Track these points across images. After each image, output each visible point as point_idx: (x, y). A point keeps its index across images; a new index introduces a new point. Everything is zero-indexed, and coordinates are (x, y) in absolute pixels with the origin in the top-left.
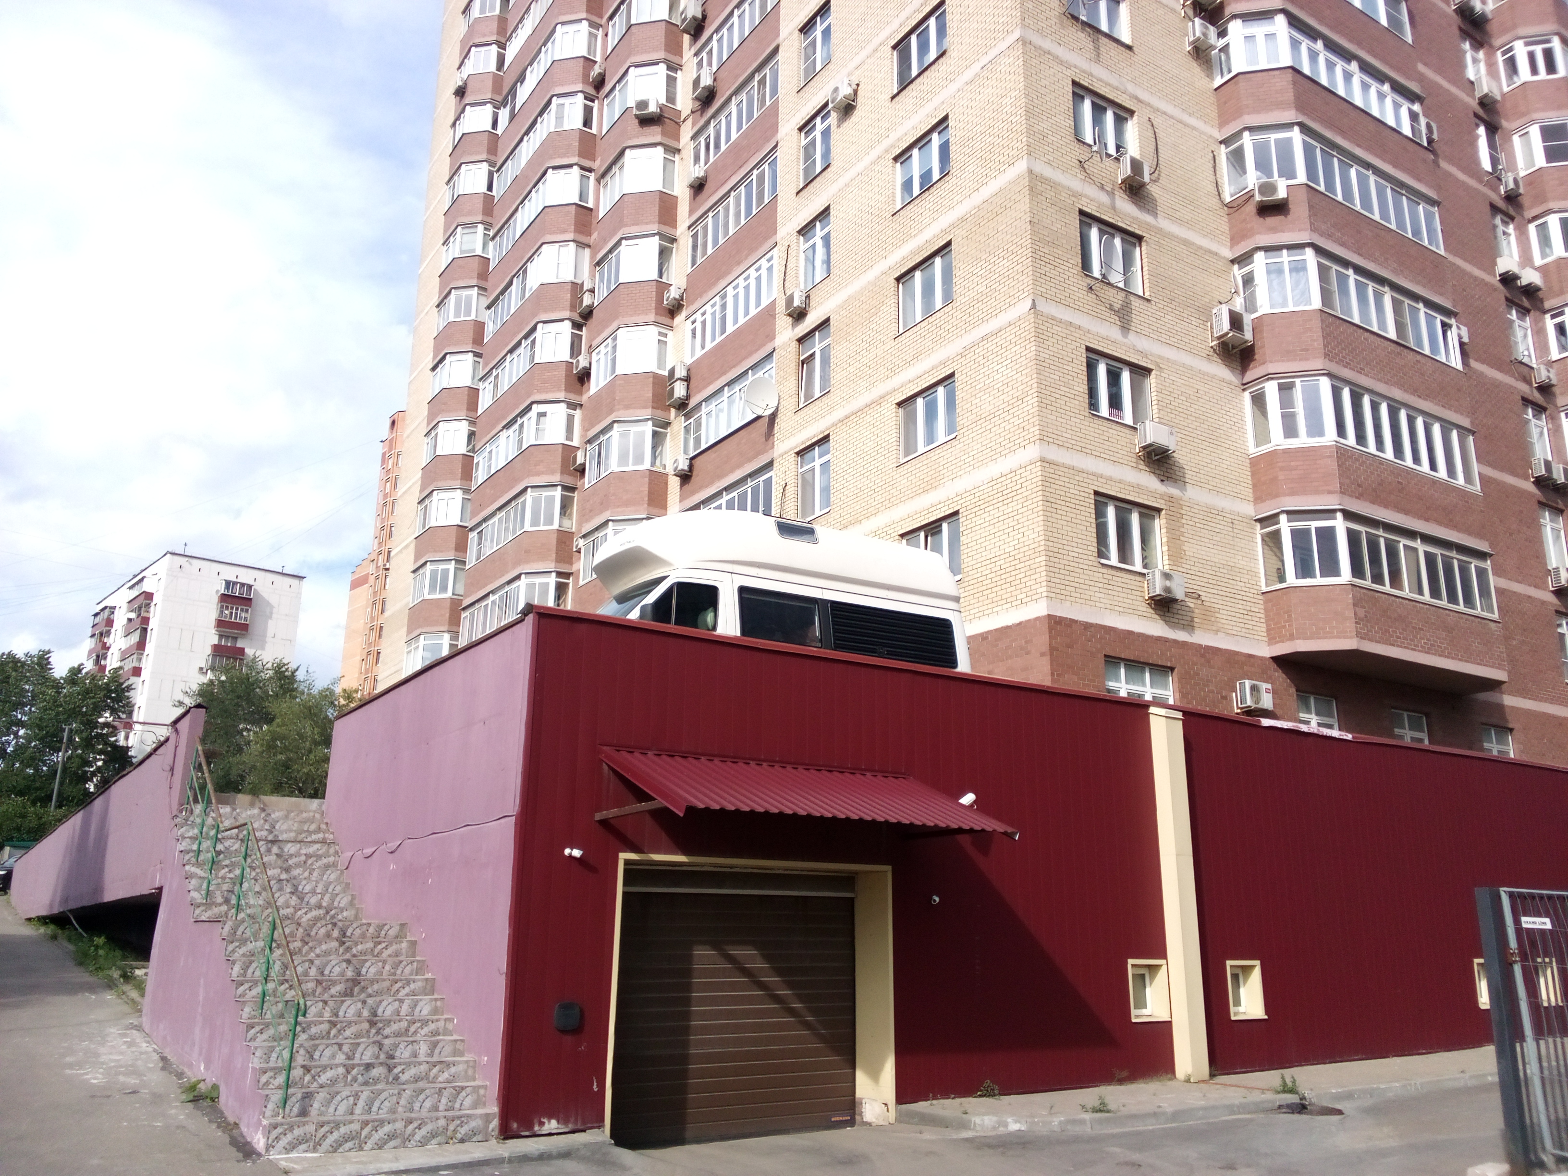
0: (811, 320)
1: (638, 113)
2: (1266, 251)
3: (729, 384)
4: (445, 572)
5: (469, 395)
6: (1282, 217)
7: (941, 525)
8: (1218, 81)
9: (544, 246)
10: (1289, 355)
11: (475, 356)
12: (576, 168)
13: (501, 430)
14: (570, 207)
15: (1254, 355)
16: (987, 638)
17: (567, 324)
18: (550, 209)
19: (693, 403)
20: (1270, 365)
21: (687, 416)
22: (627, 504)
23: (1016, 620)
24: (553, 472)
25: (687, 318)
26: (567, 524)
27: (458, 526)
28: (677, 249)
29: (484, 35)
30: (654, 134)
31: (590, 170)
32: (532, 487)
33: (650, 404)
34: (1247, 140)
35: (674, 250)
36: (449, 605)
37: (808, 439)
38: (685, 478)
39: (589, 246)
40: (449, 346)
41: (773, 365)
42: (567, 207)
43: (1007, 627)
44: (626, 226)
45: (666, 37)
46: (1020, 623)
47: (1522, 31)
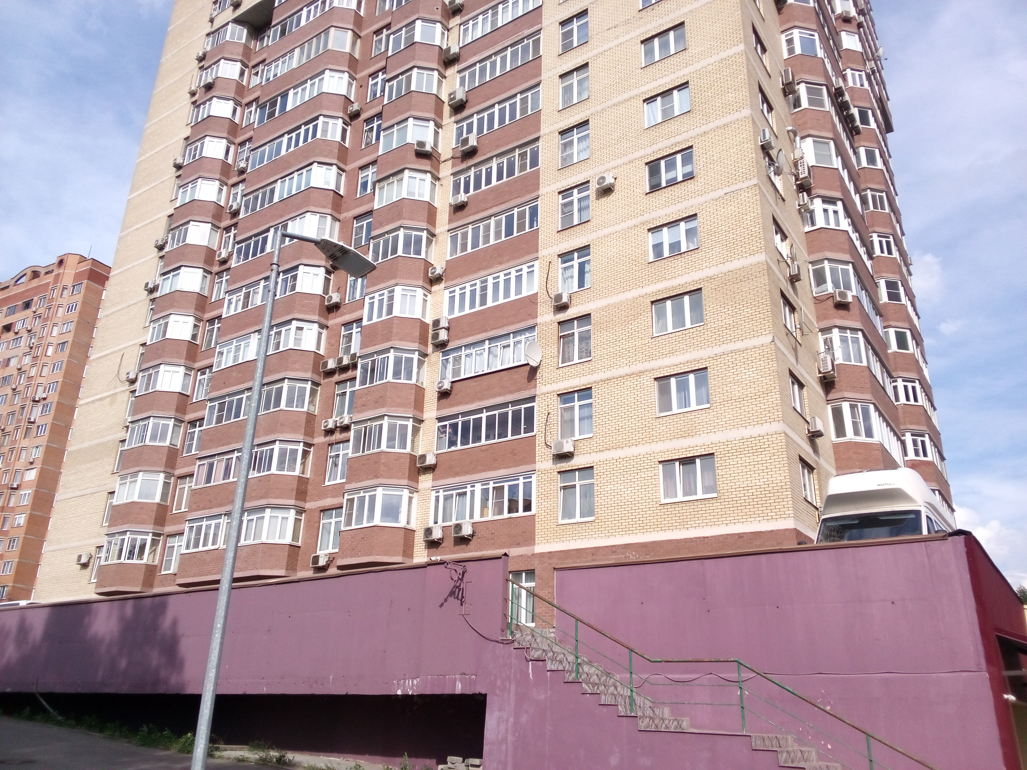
0: (571, 313)
1: (418, 148)
2: (839, 328)
3: (491, 339)
4: (166, 426)
5: (197, 299)
6: (846, 312)
7: (695, 460)
8: (808, 229)
9: (309, 214)
10: (854, 389)
11: (204, 271)
12: (334, 167)
13: (253, 333)
14: (330, 192)
15: (835, 385)
16: (743, 537)
17: (322, 270)
18: (314, 190)
19: (450, 346)
20: (845, 393)
21: (445, 354)
22: (399, 405)
23: (769, 529)
24: (306, 371)
25: (446, 288)
26: (312, 408)
27: (180, 393)
28: (436, 242)
29: (232, 54)
30: (425, 165)
31: (343, 171)
32: (289, 379)
33: (418, 340)
34: (827, 265)
35: (434, 242)
36: (166, 452)
37: (571, 388)
38: (444, 395)
39: (339, 221)
40: (184, 260)
41: (535, 334)
42: (327, 191)
43: (761, 532)
44: (404, 219)
45: (435, 105)
46: (773, 531)
47: (877, 229)
